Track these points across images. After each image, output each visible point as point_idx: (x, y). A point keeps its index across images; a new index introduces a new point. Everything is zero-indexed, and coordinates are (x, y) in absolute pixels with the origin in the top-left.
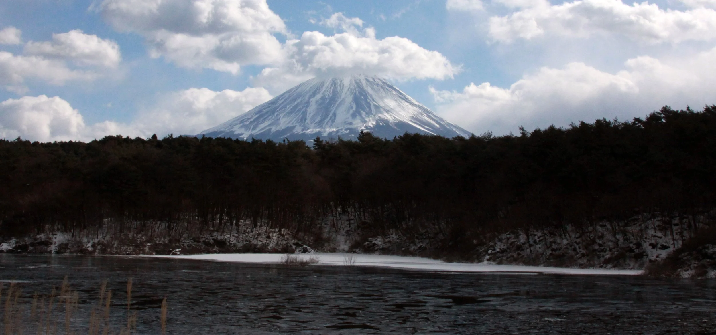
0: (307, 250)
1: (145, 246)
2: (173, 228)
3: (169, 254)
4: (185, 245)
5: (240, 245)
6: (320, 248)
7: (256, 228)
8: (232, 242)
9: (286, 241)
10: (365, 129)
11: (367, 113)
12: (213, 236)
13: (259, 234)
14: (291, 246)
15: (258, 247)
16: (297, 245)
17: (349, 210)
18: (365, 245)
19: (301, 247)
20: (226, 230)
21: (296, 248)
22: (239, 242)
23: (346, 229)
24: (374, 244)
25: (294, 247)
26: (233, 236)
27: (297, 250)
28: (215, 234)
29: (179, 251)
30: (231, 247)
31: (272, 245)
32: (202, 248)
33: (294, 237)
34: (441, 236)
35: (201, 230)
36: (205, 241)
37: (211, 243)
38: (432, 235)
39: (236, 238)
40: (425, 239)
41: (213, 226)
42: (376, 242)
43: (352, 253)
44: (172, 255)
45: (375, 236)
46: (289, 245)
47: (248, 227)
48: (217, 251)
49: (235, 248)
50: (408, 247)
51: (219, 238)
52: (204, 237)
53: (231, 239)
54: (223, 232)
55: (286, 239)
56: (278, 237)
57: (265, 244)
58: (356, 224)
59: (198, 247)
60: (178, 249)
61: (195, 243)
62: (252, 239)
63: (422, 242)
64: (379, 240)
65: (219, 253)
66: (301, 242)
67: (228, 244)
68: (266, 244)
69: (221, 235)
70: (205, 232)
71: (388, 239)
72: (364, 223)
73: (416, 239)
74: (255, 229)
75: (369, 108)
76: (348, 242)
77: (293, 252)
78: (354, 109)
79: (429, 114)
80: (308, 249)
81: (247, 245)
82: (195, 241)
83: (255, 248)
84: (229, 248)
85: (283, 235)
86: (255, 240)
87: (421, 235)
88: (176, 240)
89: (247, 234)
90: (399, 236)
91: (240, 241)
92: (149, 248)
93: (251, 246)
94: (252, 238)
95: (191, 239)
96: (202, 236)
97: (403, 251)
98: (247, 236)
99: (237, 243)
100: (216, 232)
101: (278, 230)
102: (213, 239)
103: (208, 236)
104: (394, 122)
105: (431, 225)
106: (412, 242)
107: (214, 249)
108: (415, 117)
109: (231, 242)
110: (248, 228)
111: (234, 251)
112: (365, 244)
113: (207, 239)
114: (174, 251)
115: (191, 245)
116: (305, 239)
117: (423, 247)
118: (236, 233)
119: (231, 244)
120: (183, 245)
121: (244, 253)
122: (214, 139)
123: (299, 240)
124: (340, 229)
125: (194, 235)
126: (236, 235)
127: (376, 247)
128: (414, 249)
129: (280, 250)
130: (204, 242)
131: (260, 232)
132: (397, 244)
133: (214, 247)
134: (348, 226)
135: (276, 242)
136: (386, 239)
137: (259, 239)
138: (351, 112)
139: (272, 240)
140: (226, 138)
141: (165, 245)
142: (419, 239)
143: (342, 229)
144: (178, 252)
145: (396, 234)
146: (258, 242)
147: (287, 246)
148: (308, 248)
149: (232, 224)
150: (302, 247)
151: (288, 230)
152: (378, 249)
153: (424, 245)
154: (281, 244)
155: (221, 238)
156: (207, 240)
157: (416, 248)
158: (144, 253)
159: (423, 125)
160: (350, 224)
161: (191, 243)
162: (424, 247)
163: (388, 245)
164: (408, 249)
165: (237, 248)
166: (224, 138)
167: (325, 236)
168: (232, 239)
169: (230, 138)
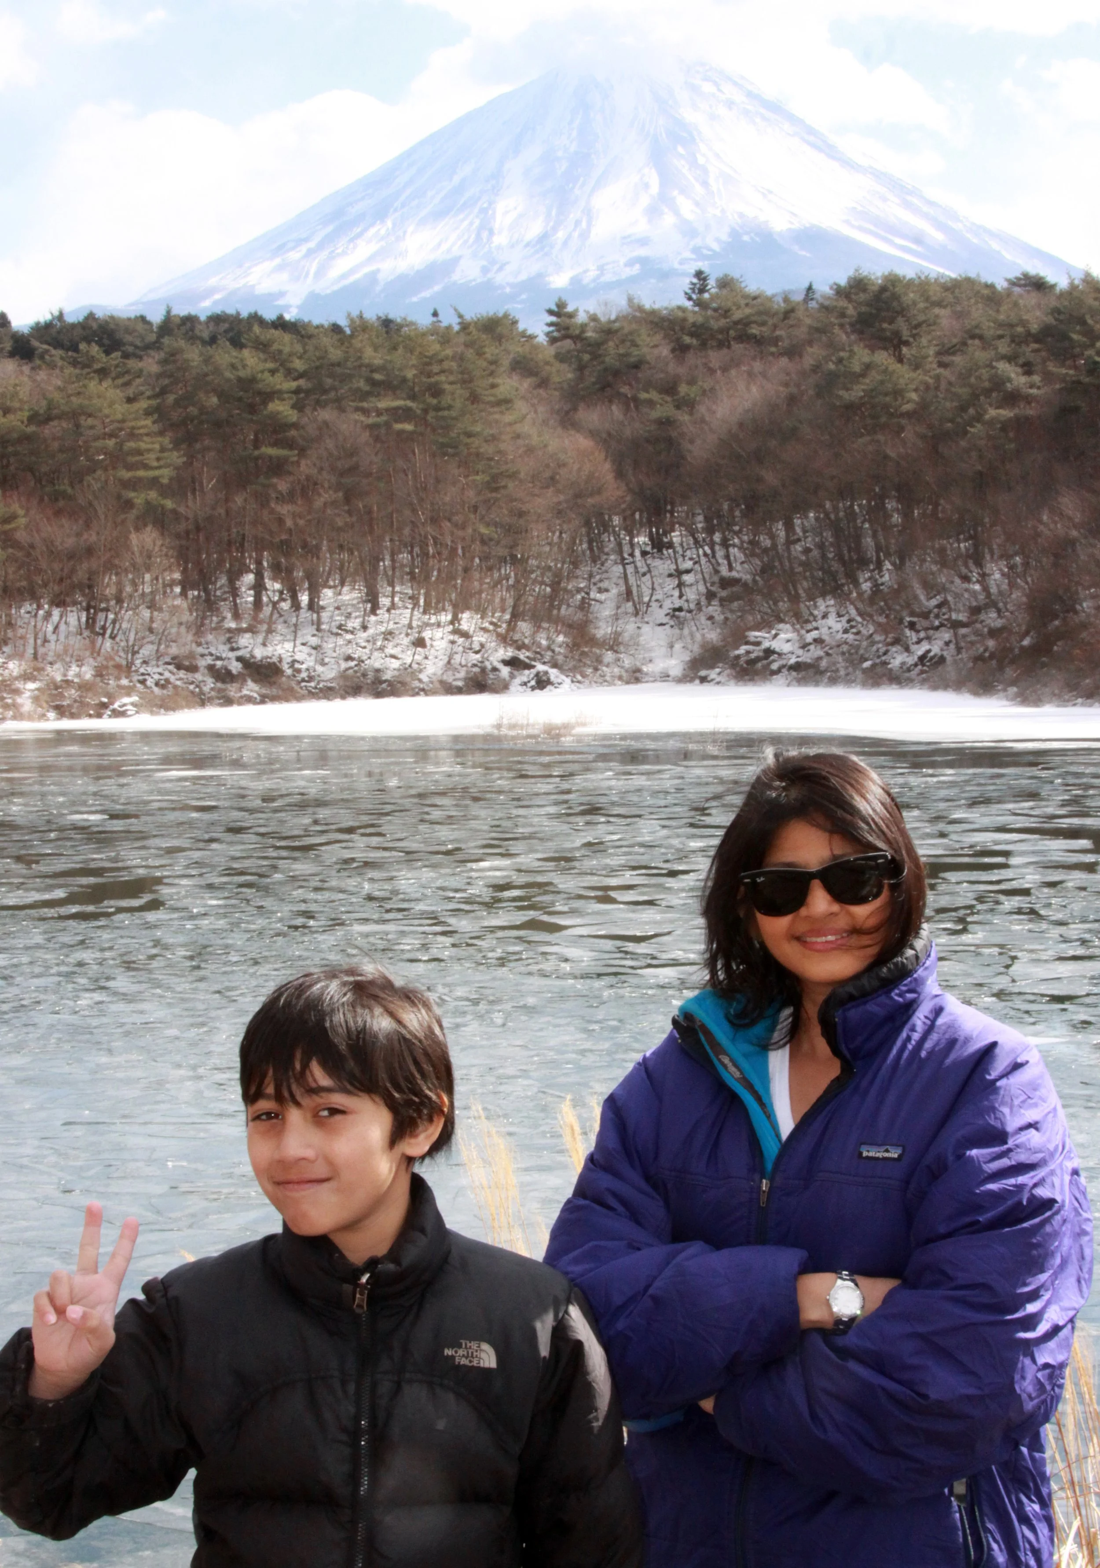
0: (549, 679)
1: (17, 692)
2: (104, 628)
3: (99, 716)
4: (150, 682)
5: (328, 673)
6: (589, 671)
7: (376, 615)
8: (303, 663)
9: (477, 652)
10: (694, 256)
11: (697, 204)
12: (238, 649)
13: (388, 635)
14: (495, 669)
15: (387, 676)
16: (513, 663)
17: (676, 537)
18: (738, 657)
19: (527, 672)
20: (280, 627)
21: (512, 676)
22: (323, 664)
23: (668, 605)
24: (769, 652)
25: (505, 671)
26: (303, 644)
27: (517, 681)
28: (245, 640)
29: (133, 704)
30: (299, 683)
31: (432, 669)
32: (206, 689)
33: (504, 639)
34: (992, 619)
35: (199, 629)
36: (214, 665)
37: (234, 672)
38: (962, 617)
39: (314, 652)
40: (937, 628)
41: (237, 616)
42: (776, 645)
43: (697, 681)
44: (110, 716)
45: (765, 624)
46: (487, 664)
47: (350, 614)
48: (255, 695)
49: (313, 684)
50: (883, 658)
51: (259, 653)
52: (211, 654)
53: (298, 657)
54: (270, 631)
55: (476, 647)
56: (453, 642)
57: (410, 666)
58: (702, 588)
59: (192, 687)
60: (129, 695)
61: (182, 674)
62: (367, 651)
63: (928, 638)
64: (782, 636)
65: (262, 702)
66: (528, 654)
67: (289, 672)
68: (415, 666)
69: (264, 644)
70: (210, 637)
71: (814, 634)
72: (725, 583)
73: (908, 632)
74: (373, 618)
75: (705, 184)
76: (678, 646)
77: (502, 687)
78: (655, 189)
79: (909, 198)
80: (552, 678)
81: (351, 671)
82: (179, 667)
83: (378, 681)
84: (293, 684)
85: (465, 635)
86: (376, 654)
87: (925, 615)
88: (118, 667)
89: (349, 637)
90: (849, 621)
91: (327, 660)
92: (36, 699)
93: (364, 675)
94: (365, 647)
95: (168, 659)
96: (200, 650)
97: (865, 671)
98: (350, 642)
99: (319, 669)
100: (248, 635)
101: (449, 617)
102: (239, 659)
103: (223, 650)
104: (790, 230)
105: (957, 581)
106: (896, 641)
107: (245, 692)
108: (860, 208)
109: (297, 666)
110: (349, 616)
111: (310, 692)
112: (737, 652)
113: (219, 658)
114: (116, 706)
115: (167, 681)
116: (539, 645)
117: (932, 658)
118: (314, 635)
119: (299, 671)
120: (143, 682)
121: (343, 698)
122: (203, 318)
123: (519, 648)
124: (648, 606)
125: (174, 650)
126: (314, 641)
127: (774, 661)
128: (903, 663)
129: (460, 684)
130: (211, 668)
131: (391, 626)
132: (845, 648)
133: (244, 681)
134: (676, 593)
135: (446, 659)
136: (808, 631)
137: (390, 650)
138: (645, 201)
139: (433, 651)
140: (244, 314)
141: (85, 687)
142: (918, 631)
143: (654, 605)
144: (129, 707)
145: (839, 615)
146: (388, 659)
147: (483, 670)
148: (553, 673)
149: (296, 606)
150: (534, 671)
151: (482, 618)
152: (784, 666)
153: (936, 649)
154: (464, 663)
155: (265, 654)
156: (219, 663)
157: (911, 660)
158: (16, 717)
159: (890, 237)
160: (681, 585)
161: (167, 675)
162: (935, 655)
163: (816, 652)
164: (885, 663)
165: (318, 683)
166: (238, 314)
167: (603, 630)
168: (302, 654)
169: (256, 314)
